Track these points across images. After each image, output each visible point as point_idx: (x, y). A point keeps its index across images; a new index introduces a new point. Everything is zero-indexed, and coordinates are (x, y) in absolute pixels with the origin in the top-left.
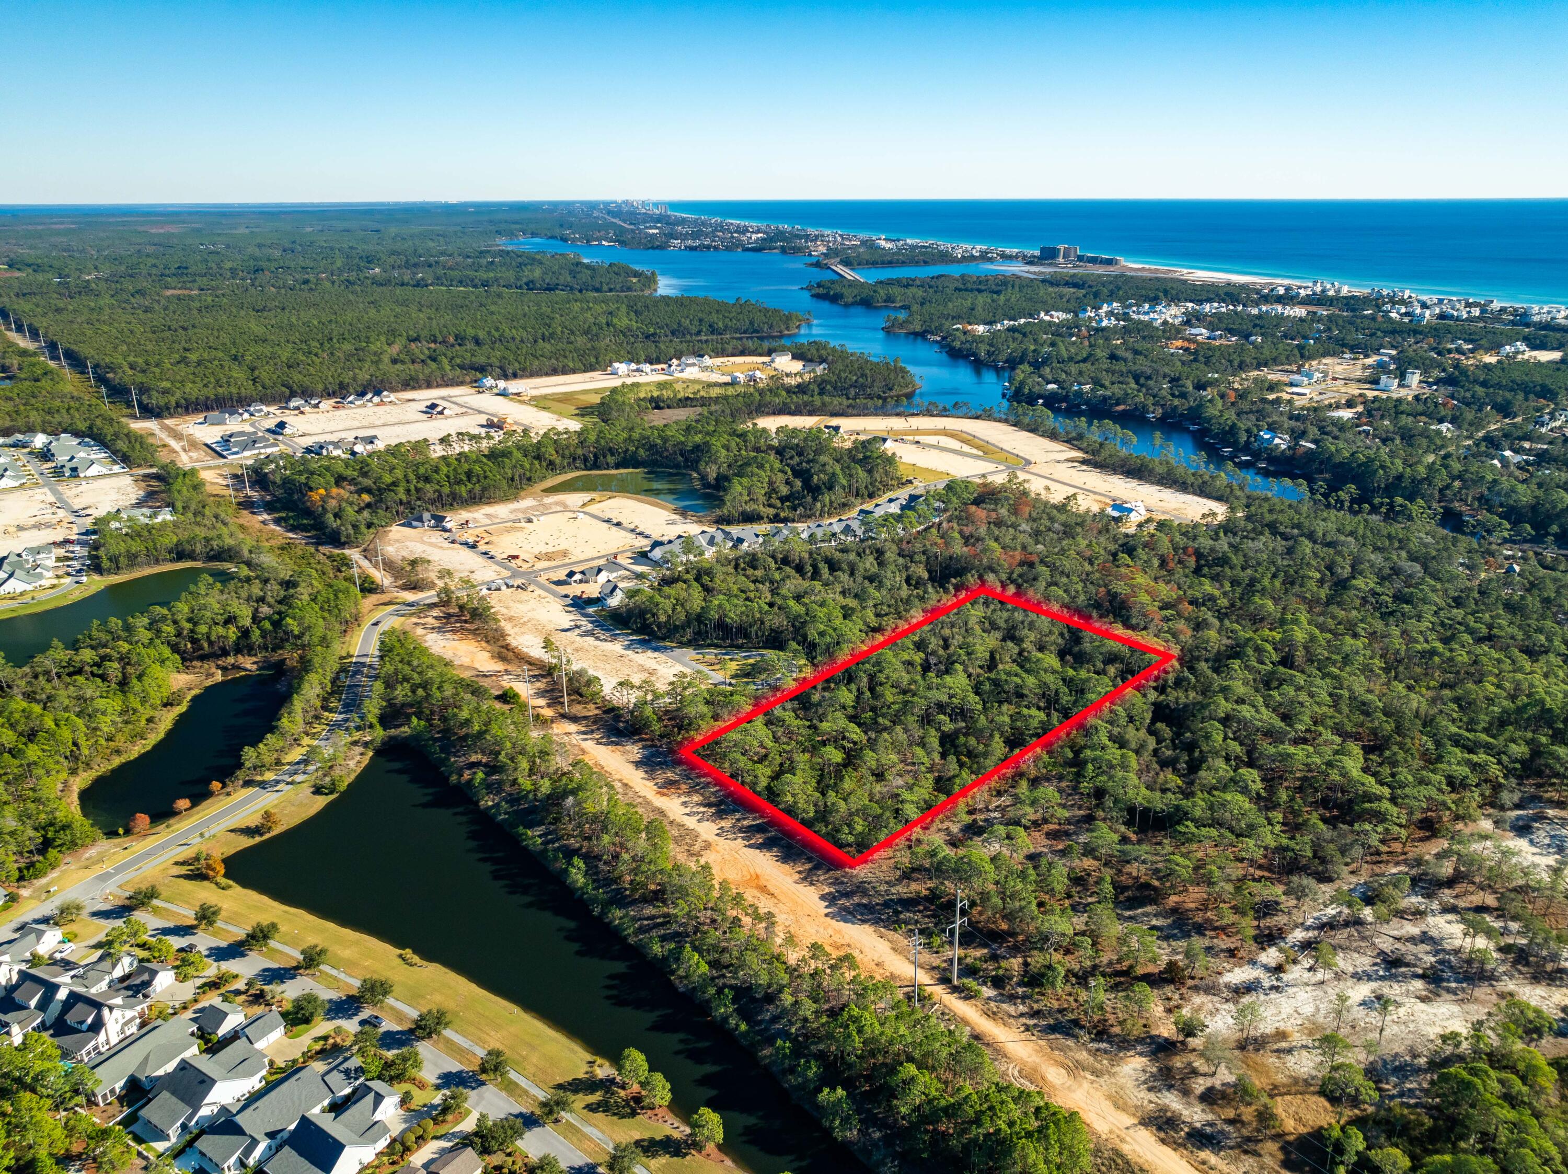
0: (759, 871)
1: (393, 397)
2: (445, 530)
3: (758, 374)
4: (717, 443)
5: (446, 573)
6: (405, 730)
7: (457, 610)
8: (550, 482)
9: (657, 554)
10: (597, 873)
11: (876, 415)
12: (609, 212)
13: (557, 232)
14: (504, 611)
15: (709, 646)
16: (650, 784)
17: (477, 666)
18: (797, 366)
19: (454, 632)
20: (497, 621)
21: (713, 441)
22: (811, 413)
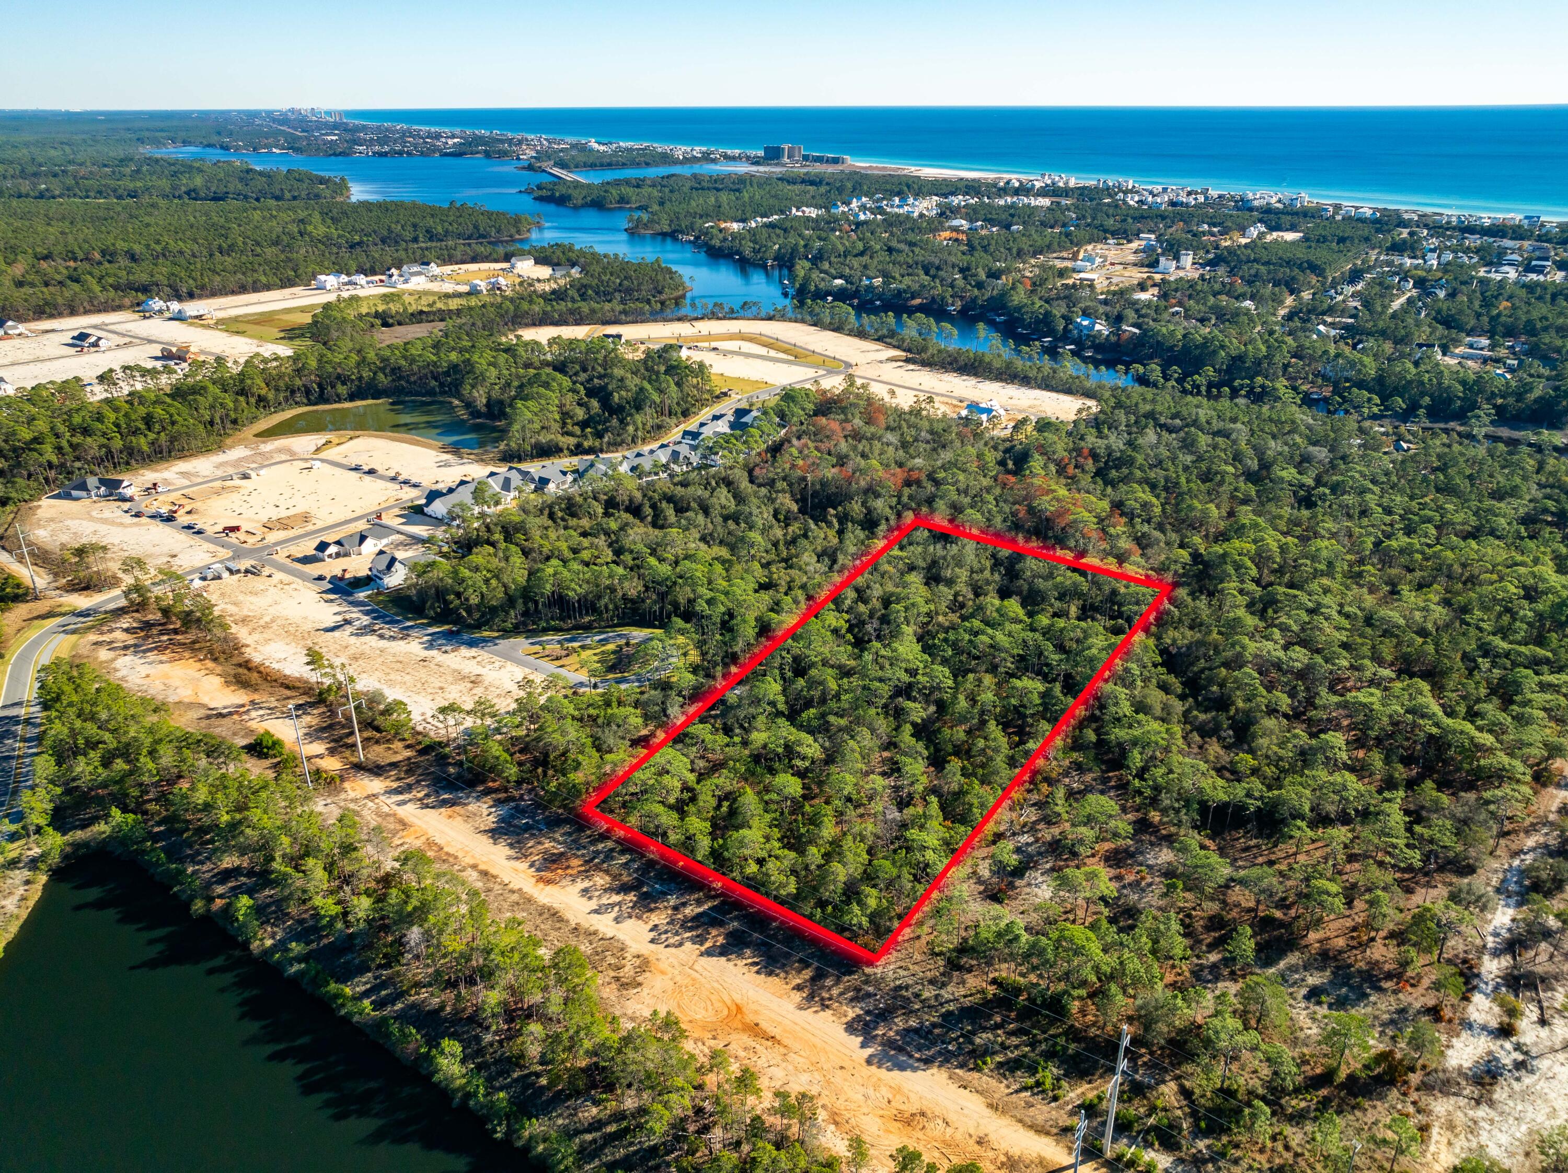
0: (737, 998)
1: (22, 328)
2: (124, 500)
3: (502, 281)
4: (481, 360)
5: (135, 563)
6: (102, 828)
7: (159, 615)
8: (264, 424)
9: (439, 508)
10: (480, 1052)
11: (655, 321)
12: (274, 120)
13: (215, 139)
14: (231, 609)
15: (545, 631)
16: (522, 866)
17: (205, 700)
18: (545, 272)
19: (160, 649)
20: (224, 627)
21: (475, 358)
22: (578, 323)
